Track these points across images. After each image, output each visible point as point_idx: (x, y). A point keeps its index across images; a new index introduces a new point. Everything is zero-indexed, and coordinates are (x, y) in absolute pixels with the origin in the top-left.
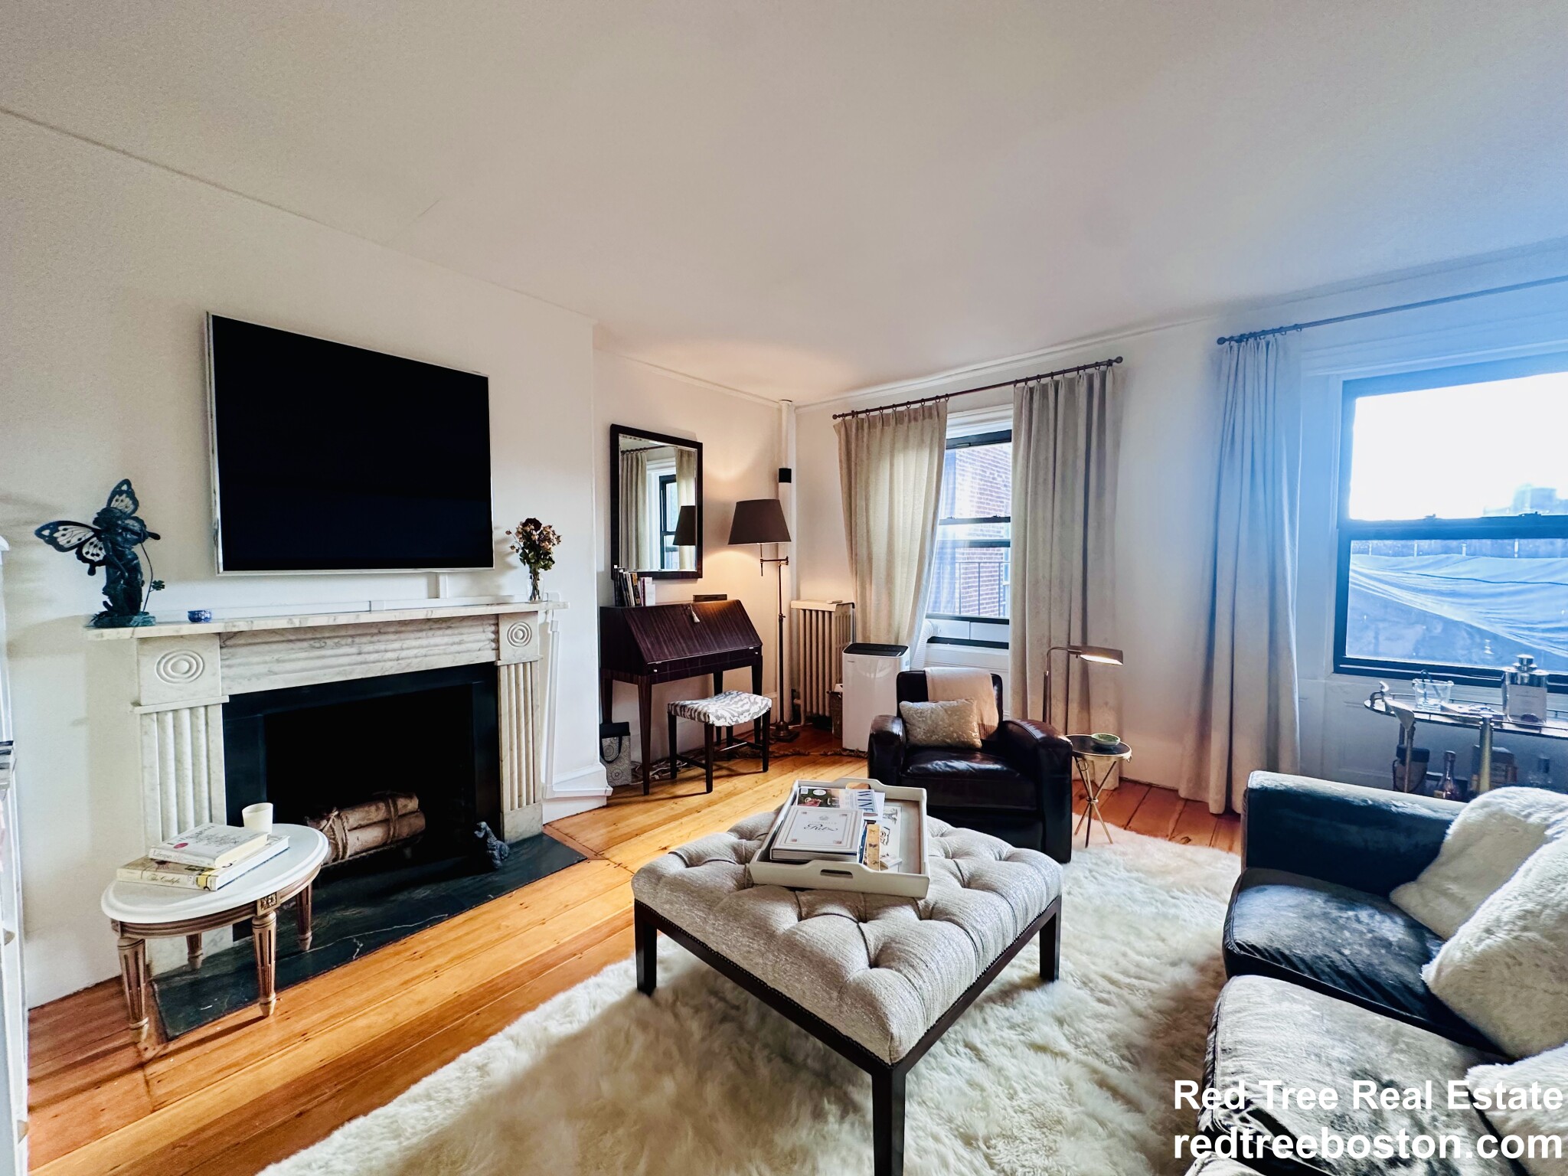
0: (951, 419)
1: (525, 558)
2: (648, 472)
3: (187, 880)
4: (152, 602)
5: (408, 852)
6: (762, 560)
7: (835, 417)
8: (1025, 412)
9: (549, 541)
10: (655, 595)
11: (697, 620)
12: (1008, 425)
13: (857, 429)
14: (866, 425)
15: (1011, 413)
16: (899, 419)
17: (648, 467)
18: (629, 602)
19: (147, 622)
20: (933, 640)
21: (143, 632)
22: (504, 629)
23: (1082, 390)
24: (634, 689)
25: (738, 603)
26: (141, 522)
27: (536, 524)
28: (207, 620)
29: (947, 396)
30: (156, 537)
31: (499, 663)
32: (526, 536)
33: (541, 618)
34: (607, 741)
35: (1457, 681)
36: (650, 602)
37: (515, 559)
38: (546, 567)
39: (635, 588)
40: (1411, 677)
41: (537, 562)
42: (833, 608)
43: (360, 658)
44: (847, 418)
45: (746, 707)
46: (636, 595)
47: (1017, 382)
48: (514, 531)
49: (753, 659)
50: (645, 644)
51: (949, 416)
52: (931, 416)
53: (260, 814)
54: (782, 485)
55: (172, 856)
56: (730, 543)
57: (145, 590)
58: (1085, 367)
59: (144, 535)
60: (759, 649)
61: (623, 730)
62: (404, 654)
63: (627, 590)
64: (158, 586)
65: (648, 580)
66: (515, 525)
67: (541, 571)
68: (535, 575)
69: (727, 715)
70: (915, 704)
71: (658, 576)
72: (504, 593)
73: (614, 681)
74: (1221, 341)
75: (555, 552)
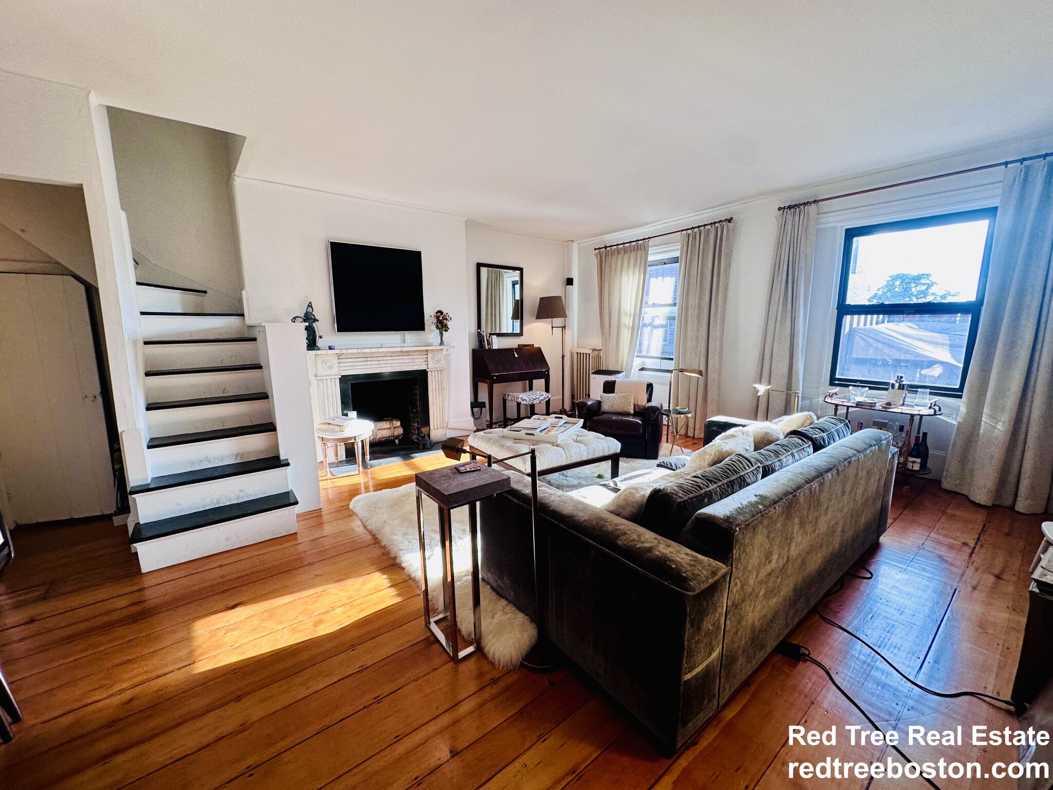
0: (651, 251)
1: (437, 327)
2: (505, 279)
3: (337, 428)
4: (319, 342)
5: (397, 441)
6: (552, 327)
7: (595, 249)
8: (685, 248)
9: (447, 319)
10: (497, 344)
11: (516, 356)
12: (677, 254)
13: (606, 256)
14: (610, 254)
15: (679, 247)
16: (625, 250)
17: (505, 276)
18: (485, 347)
19: (319, 349)
20: (642, 369)
21: (318, 352)
22: (430, 355)
23: (712, 235)
24: (486, 385)
25: (540, 349)
26: (314, 316)
27: (440, 312)
28: (334, 349)
29: (649, 238)
30: (318, 321)
31: (428, 370)
32: (438, 318)
33: (444, 352)
34: (475, 410)
35: (870, 388)
36: (495, 347)
37: (434, 327)
38: (446, 331)
39: (487, 340)
40: (848, 386)
41: (442, 328)
42: (590, 352)
43: (379, 366)
44: (602, 250)
45: (538, 397)
46: (489, 344)
47: (682, 230)
48: (433, 316)
49: (546, 377)
50: (491, 366)
51: (650, 249)
52: (641, 250)
53: (353, 414)
54: (568, 287)
55: (332, 422)
56: (537, 318)
57: (317, 338)
58: (715, 223)
59: (316, 320)
60: (548, 371)
61: (482, 405)
62: (393, 365)
63: (484, 341)
64: (321, 337)
65: (495, 337)
66: (433, 313)
67: (444, 332)
68: (441, 334)
69: (528, 399)
70: (608, 394)
71: (499, 335)
72: (430, 341)
73: (479, 383)
74: (780, 209)
75: (449, 324)
